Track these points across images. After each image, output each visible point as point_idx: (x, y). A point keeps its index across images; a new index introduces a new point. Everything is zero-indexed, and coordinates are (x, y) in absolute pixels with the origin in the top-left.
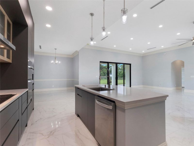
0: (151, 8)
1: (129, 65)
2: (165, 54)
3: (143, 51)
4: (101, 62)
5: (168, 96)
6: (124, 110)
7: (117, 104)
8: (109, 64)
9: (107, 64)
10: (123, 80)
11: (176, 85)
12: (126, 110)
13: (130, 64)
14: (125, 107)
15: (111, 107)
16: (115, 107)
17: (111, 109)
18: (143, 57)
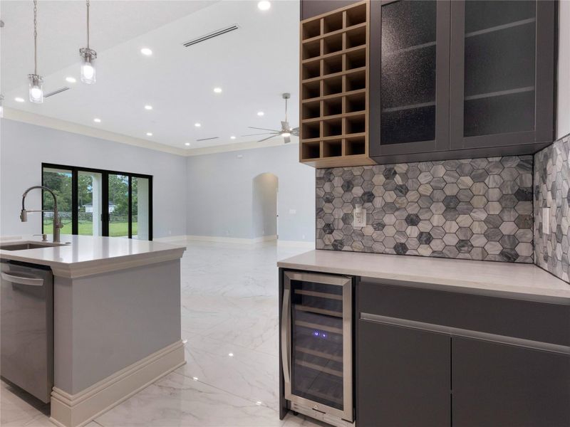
0: (187, 45)
1: (147, 180)
2: (241, 156)
3: (188, 144)
4: (44, 165)
5: (185, 249)
6: (68, 282)
7: (56, 271)
8: (79, 172)
9: (71, 171)
10: (127, 224)
11: (263, 232)
12: (73, 282)
13: (150, 178)
14: (70, 275)
15: (38, 281)
16: (51, 279)
17: (41, 284)
18: (188, 160)
